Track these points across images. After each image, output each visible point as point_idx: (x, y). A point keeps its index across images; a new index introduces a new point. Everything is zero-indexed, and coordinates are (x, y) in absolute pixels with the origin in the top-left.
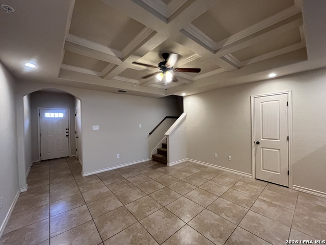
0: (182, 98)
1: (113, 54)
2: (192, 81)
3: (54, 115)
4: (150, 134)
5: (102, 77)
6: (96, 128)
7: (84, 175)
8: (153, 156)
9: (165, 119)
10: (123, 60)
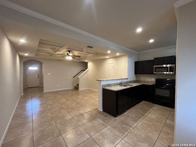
0: (87, 63)
1: (52, 51)
2: (86, 57)
3: (33, 68)
4: (74, 77)
5: (51, 56)
6: (49, 74)
7: (44, 92)
8: (75, 87)
9: (81, 71)
10: (55, 52)
